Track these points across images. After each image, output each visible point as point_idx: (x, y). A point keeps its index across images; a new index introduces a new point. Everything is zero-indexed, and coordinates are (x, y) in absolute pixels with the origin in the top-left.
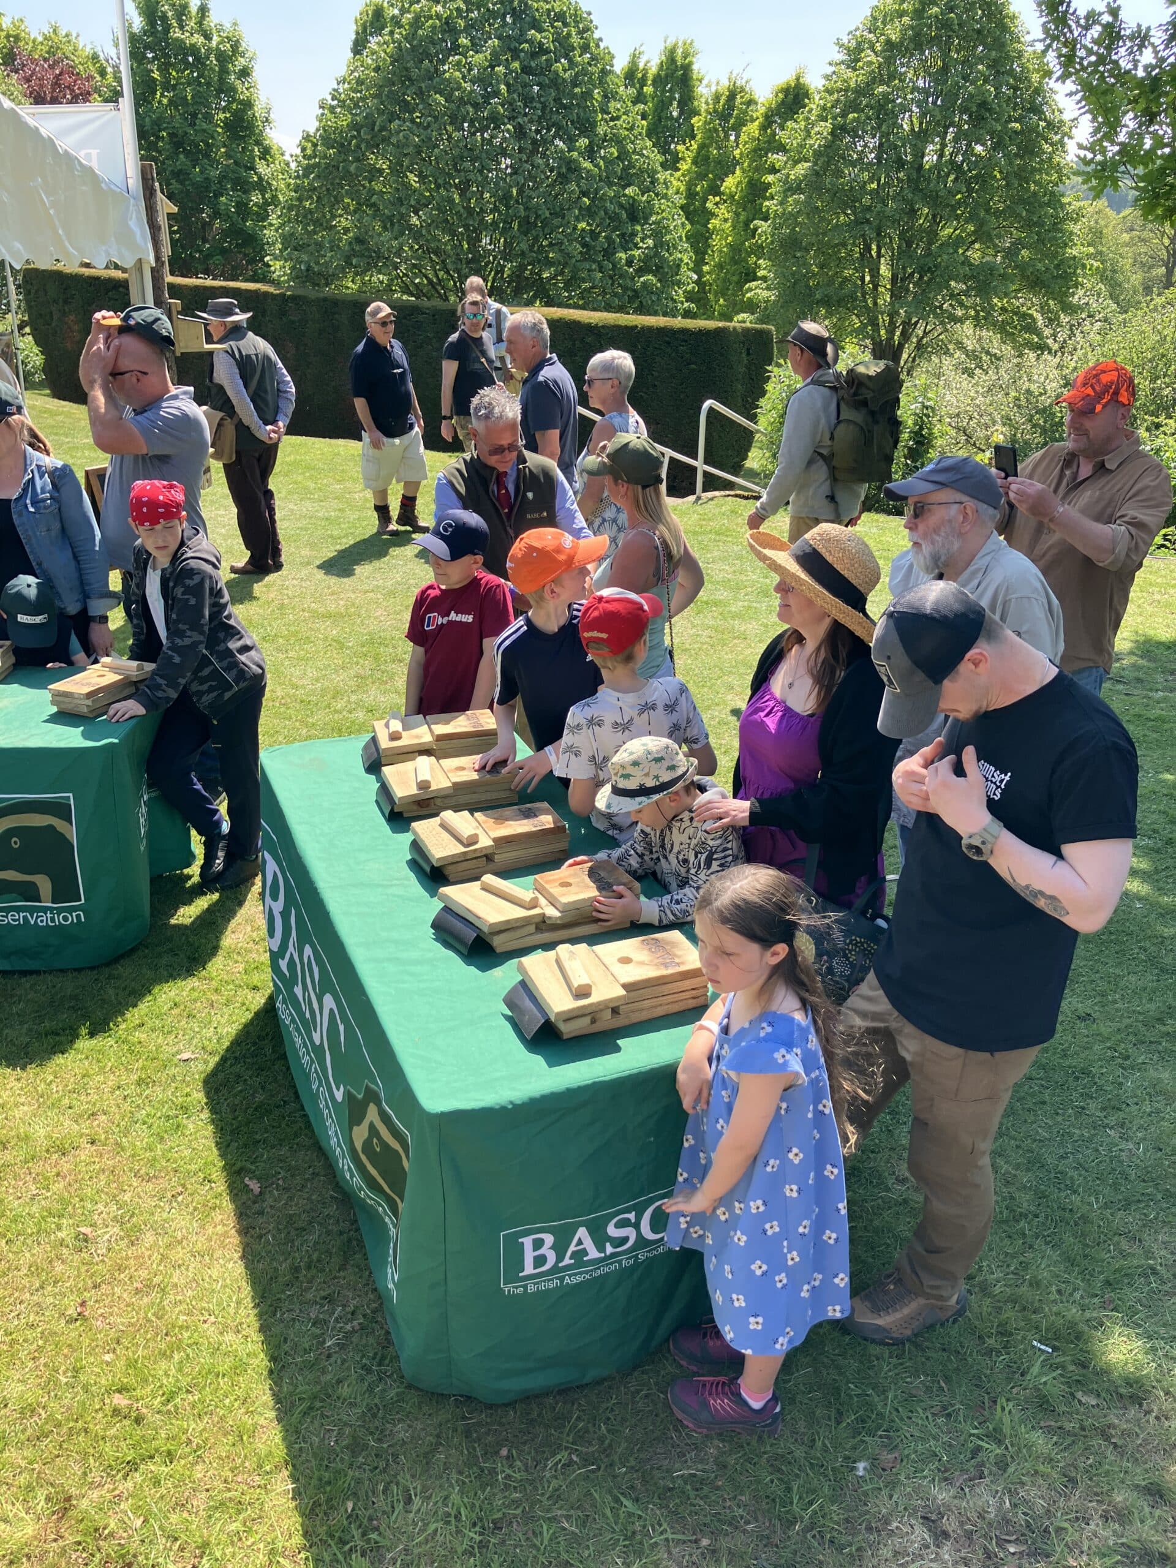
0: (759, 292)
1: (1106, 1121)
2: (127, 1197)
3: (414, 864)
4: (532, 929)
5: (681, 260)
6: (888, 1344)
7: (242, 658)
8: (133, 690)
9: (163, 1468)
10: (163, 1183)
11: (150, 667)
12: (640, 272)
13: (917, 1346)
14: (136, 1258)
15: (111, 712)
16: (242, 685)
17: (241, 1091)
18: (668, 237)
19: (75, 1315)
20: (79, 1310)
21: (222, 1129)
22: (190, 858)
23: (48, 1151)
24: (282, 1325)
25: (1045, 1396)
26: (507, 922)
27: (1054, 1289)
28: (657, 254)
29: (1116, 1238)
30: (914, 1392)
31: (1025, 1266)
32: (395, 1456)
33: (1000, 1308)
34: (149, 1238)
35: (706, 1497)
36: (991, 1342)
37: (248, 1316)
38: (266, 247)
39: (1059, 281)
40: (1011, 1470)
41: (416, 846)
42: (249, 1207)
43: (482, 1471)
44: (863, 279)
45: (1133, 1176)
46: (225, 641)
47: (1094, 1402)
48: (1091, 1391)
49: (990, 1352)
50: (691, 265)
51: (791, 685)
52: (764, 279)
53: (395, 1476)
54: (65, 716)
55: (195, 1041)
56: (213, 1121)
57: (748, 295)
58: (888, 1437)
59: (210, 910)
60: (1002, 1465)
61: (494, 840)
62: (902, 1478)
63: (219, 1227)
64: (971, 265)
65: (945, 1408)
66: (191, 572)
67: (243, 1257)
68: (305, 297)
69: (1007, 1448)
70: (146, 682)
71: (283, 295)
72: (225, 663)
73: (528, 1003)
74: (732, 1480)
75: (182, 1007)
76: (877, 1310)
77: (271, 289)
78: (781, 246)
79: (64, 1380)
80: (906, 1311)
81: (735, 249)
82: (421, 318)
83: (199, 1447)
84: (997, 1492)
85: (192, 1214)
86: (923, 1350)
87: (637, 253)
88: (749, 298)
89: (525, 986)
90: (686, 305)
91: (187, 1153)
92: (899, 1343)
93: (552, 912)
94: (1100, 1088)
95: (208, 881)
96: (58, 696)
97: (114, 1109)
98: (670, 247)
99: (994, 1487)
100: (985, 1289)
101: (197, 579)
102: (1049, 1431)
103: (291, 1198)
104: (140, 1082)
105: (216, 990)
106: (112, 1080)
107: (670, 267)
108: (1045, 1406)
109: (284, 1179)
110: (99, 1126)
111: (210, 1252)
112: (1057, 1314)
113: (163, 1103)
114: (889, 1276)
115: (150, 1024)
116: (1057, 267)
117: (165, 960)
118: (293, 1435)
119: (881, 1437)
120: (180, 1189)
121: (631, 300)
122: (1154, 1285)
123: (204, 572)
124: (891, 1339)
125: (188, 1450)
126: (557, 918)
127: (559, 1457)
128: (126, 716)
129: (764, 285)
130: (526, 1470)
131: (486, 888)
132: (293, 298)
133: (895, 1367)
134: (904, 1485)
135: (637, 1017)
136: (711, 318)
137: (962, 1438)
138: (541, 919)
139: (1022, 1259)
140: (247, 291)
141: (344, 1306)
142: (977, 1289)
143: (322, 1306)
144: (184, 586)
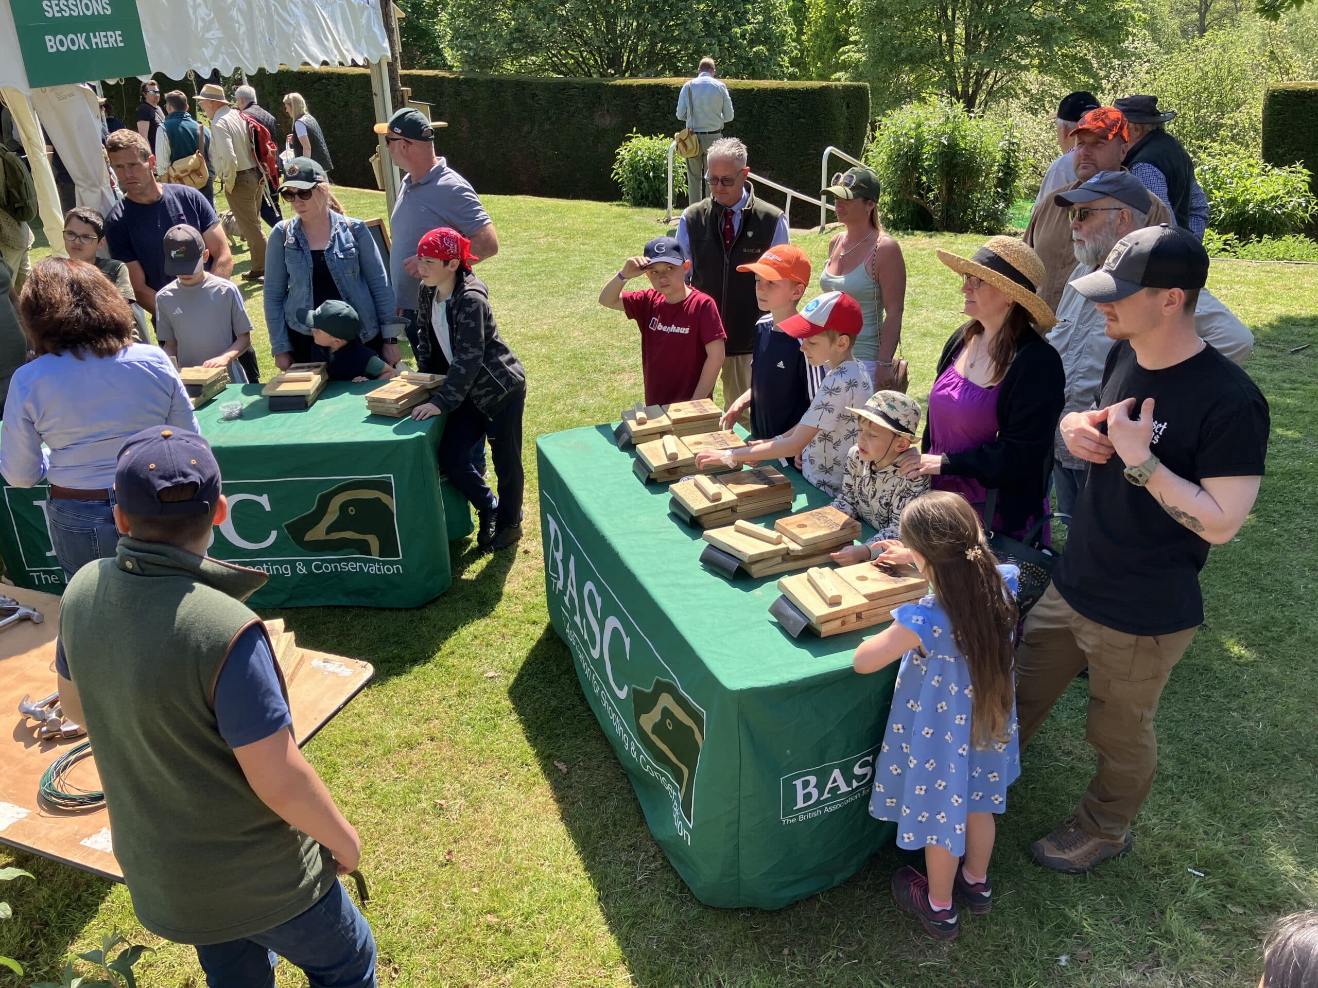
0: (851, 54)
1: (1229, 706)
2: (466, 778)
3: (674, 516)
4: (779, 559)
5: (786, 32)
6: (1072, 873)
7: (510, 368)
8: (426, 396)
9: (532, 965)
10: (491, 767)
11: (440, 378)
12: (752, 43)
13: (1095, 873)
14: (482, 821)
15: (415, 412)
16: (511, 389)
17: (538, 699)
18: (775, 13)
19: (445, 862)
20: (447, 857)
21: (529, 727)
22: (469, 528)
23: (399, 746)
24: (601, 866)
25: (1203, 907)
26: (762, 554)
27: (1201, 831)
28: (765, 28)
29: (1247, 793)
30: (1097, 907)
31: (1175, 814)
32: (704, 955)
33: (1160, 845)
34: (488, 807)
35: (945, 981)
36: (1155, 870)
37: (574, 860)
38: (437, 40)
39: (1111, 30)
40: (1182, 959)
41: (676, 503)
42: (560, 783)
43: (772, 965)
44: (940, 38)
45: (1256, 747)
46: (496, 356)
47: (1241, 911)
48: (1239, 904)
49: (1155, 876)
50: (794, 36)
51: (972, 366)
52: (856, 43)
53: (707, 968)
54: (378, 416)
55: (495, 663)
56: (521, 721)
57: (842, 58)
58: (1081, 938)
59: (490, 566)
60: (1174, 957)
61: (737, 495)
62: (1097, 967)
63: (540, 798)
64: (1034, 21)
65: (1123, 918)
66: (471, 301)
67: (562, 819)
68: (475, 80)
69: (1176, 945)
70: (440, 389)
71: (457, 79)
72: (497, 373)
73: (791, 612)
74: (962, 968)
75: (481, 638)
76: (1061, 848)
77: (447, 75)
78: (870, 15)
79: (446, 906)
80: (1085, 848)
81: (829, 20)
82: (572, 92)
83: (556, 950)
84: (1172, 976)
85: (517, 789)
86: (1100, 876)
87: (749, 27)
88: (844, 60)
89: (787, 599)
90: (791, 69)
91: (505, 745)
92: (1081, 872)
93: (793, 546)
94: (1221, 681)
95: (484, 545)
96: (373, 402)
97: (443, 715)
98: (777, 21)
99: (1170, 972)
100: (1145, 831)
101: (474, 306)
102: (1208, 932)
103: (591, 776)
104: (459, 694)
105: (505, 626)
106: (438, 695)
107: (777, 38)
108: (1203, 914)
109: (584, 761)
110: (434, 727)
111: (537, 816)
112: (1207, 848)
113: (480, 709)
114: (1069, 822)
115: (458, 652)
116: (1111, 18)
117: (460, 605)
118: (625, 941)
119: (1076, 938)
120: (506, 771)
121: (746, 67)
122: (1281, 826)
123: (479, 300)
124: (1075, 869)
125: (548, 952)
126: (798, 551)
127: (829, 954)
128: (427, 416)
129: (855, 49)
130: (805, 964)
131: (740, 530)
132: (466, 81)
133: (1080, 889)
134: (1099, 972)
135: (875, 621)
136: (810, 79)
137: (1140, 939)
138: (785, 552)
139: (1172, 809)
140: (428, 77)
141: (646, 852)
142: (1138, 832)
143: (630, 852)
144: (465, 313)
